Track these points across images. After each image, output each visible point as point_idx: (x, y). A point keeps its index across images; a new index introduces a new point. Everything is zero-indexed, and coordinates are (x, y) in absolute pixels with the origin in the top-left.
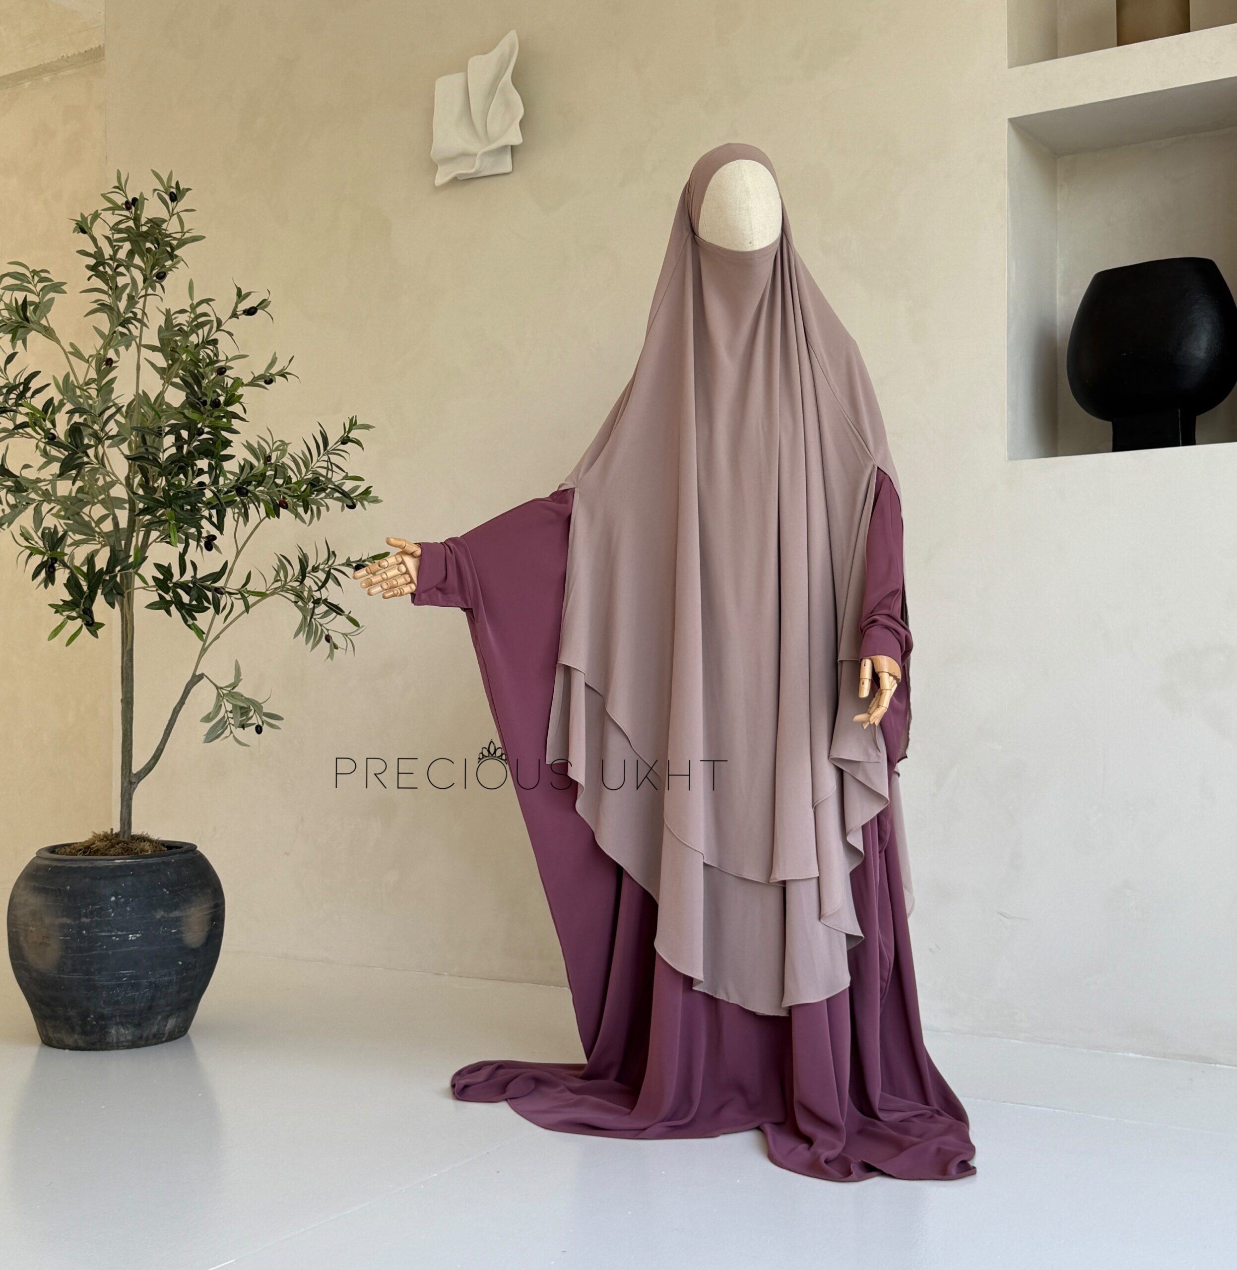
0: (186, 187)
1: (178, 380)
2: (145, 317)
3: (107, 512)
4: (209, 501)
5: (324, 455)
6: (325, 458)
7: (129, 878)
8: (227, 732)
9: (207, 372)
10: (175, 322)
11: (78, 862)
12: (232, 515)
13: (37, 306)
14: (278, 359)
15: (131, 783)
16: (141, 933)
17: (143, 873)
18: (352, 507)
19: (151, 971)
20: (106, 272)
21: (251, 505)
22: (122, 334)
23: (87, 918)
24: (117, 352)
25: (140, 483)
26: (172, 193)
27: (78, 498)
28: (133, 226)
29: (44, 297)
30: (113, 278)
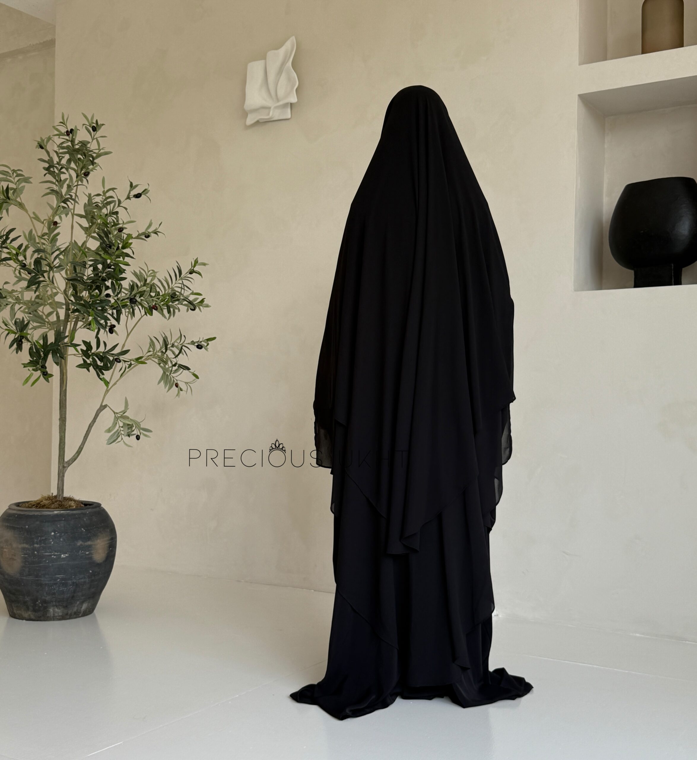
0: (102, 123)
1: (95, 235)
2: (77, 198)
3: (52, 310)
4: (112, 305)
5: (179, 280)
6: (181, 282)
7: (62, 522)
8: (119, 439)
9: (112, 230)
10: (94, 201)
11: (33, 512)
12: (125, 313)
13: (15, 190)
14: (153, 224)
15: (64, 467)
16: (69, 554)
17: (70, 519)
18: (194, 310)
19: (74, 576)
20: (55, 172)
21: (136, 308)
22: (64, 207)
23: (37, 544)
24: (60, 218)
25: (72, 293)
26: (94, 126)
27: (36, 302)
28: (70, 145)
29: (19, 185)
30: (59, 175)
